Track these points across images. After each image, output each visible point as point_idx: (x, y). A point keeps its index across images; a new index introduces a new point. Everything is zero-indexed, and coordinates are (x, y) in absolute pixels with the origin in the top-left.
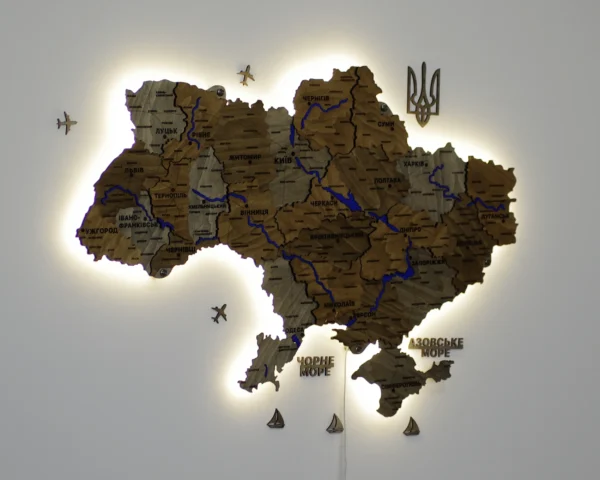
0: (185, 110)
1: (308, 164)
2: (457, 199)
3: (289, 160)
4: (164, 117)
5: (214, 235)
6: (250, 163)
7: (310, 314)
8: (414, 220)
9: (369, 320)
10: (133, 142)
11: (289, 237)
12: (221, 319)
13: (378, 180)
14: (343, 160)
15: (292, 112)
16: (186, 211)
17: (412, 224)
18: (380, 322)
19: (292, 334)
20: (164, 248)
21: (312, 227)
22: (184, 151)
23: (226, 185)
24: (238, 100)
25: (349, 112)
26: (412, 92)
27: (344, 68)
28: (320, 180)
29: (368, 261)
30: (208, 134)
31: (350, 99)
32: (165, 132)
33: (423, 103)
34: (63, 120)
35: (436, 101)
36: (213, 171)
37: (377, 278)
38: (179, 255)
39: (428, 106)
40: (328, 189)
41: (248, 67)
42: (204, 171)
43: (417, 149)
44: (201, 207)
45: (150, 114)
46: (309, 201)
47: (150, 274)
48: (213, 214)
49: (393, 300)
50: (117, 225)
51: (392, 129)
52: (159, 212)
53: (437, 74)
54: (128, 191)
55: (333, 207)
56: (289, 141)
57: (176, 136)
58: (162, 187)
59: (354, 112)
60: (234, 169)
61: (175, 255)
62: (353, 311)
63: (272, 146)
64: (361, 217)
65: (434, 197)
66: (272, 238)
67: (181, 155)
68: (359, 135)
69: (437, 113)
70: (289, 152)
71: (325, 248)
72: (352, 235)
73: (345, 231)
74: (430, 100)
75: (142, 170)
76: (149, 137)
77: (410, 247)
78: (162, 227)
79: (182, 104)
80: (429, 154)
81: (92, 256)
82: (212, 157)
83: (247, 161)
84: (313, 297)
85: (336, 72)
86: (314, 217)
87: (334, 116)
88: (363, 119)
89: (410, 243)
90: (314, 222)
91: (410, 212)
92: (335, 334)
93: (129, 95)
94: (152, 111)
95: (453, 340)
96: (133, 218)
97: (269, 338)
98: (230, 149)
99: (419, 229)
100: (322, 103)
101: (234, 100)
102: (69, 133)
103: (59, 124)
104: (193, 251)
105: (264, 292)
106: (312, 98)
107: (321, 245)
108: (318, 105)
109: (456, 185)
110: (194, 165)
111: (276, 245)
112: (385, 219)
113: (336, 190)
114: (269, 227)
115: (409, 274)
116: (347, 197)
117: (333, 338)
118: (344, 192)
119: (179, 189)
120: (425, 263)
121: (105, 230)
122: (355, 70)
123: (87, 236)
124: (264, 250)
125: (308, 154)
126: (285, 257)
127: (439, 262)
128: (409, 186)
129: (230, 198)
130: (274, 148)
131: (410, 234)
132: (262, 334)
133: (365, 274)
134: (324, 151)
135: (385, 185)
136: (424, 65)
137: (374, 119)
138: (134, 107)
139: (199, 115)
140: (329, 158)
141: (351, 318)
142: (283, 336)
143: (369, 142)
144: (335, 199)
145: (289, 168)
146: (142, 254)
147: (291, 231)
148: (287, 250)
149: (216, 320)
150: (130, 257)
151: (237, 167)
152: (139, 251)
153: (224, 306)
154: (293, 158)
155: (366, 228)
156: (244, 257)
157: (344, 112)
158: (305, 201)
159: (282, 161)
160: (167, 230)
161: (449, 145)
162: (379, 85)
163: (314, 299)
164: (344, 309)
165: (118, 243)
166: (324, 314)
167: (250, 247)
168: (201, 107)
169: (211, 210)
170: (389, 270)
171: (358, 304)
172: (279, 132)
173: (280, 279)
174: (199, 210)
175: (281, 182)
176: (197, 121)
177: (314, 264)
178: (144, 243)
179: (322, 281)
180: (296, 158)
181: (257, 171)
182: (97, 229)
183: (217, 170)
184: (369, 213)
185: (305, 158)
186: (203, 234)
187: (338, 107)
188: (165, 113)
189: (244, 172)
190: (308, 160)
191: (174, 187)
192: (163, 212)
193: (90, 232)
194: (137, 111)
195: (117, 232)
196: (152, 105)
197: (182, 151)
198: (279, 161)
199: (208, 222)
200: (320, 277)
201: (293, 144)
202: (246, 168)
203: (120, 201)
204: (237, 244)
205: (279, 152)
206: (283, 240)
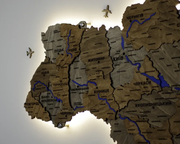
1: (133, 59)
3: (122, 58)
4: (57, 43)
6: (99, 62)
11: (122, 106)
14: (155, 53)
29: (175, 122)
31: (157, 12)
36: (81, 69)
38: (66, 116)
40: (145, 74)
41: (108, 6)
42: (77, 69)
44: (77, 89)
45: (51, 43)
48: (82, 93)
52: (55, 94)
54: (43, 84)
55: (148, 85)
56: (121, 46)
58: (56, 80)
64: (169, 91)
66: (112, 107)
67: (64, 62)
70: (121, 53)
71: (144, 112)
72: (164, 104)
73: (158, 101)
75: (48, 72)
76: (52, 55)
79: (63, 35)
81: (30, 117)
83: (97, 61)
86: (136, 92)
87: (147, 25)
88: (165, 24)
93: (43, 35)
94: (52, 41)
96: (47, 97)
98: (88, 56)
100: (139, 19)
103: (28, 54)
105: (112, 139)
106: (132, 17)
108: (137, 21)
110: (72, 67)
111: (114, 111)
114: (110, 100)
118: (155, 75)
119: (64, 81)
121: (34, 104)
123: (27, 106)
124: (108, 114)
125: (133, 53)
130: (113, 51)
133: (173, 131)
137: (174, 23)
138: (45, 41)
139: (71, 39)
143: (171, 39)
144: (149, 80)
145: (122, 63)
147: (122, 102)
150: (44, 117)
151: (91, 66)
154: (124, 56)
155: (173, 98)
157: (154, 22)
159: (118, 59)
167: (100, 112)
168: (72, 35)
169: (81, 91)
172: (115, 42)
173: (120, 131)
174: (75, 91)
175: (118, 72)
176: (70, 43)
177: (137, 123)
178: (52, 110)
179: (143, 134)
180: (126, 56)
181: (103, 67)
182: (31, 103)
183: (83, 69)
184: (175, 88)
185: (131, 55)
186: (78, 105)
187: (150, 19)
188: (58, 41)
189: (96, 68)
190: (133, 56)
191: (62, 80)
192: (57, 93)
193: (28, 104)
194: (46, 43)
195: (39, 104)
196: (52, 38)
197: (64, 60)
198: (116, 59)
199: (80, 98)
200: (142, 131)
201: (123, 47)
202: (97, 66)
203: (40, 89)
204: (93, 110)
205: (116, 54)
206: (118, 107)
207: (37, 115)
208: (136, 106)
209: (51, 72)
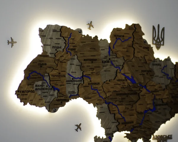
0: (65, 38)
1: (116, 64)
2: (172, 79)
3: (108, 62)
4: (56, 41)
5: (77, 93)
6: (92, 62)
7: (116, 127)
8: (156, 87)
9: (139, 129)
10: (42, 52)
11: (108, 95)
12: (79, 130)
13: (142, 71)
14: (129, 62)
15: (109, 41)
16: (65, 83)
17: (155, 89)
18: (143, 130)
19: (108, 136)
20: (55, 99)
21: (117, 90)
22: (65, 57)
23: (82, 72)
24: (88, 35)
25: (132, 42)
26: (154, 36)
27: (130, 24)
28: (120, 70)
29: (139, 105)
30: (75, 49)
31: (132, 37)
32: (56, 48)
33: (158, 41)
34: (10, 41)
35: (163, 40)
36: (77, 65)
37: (142, 112)
38: (61, 102)
39: (160, 42)
40: (124, 74)
41: (91, 22)
42: (73, 65)
43: (157, 58)
44: (71, 81)
45: (50, 40)
46: (116, 79)
47: (49, 111)
48: (76, 84)
49: (148, 121)
50: (34, 89)
51: (148, 50)
52: (53, 83)
53: (163, 29)
54: (39, 74)
55: (125, 82)
56: (108, 54)
57: (61, 50)
58: (55, 72)
59: (134, 42)
60: (85, 65)
61: (60, 102)
62: (133, 125)
63: (101, 56)
64: (136, 86)
65: (163, 78)
66: (101, 95)
67: (63, 58)
68: (136, 52)
69: (163, 45)
70: (108, 58)
71: (121, 99)
72: (133, 94)
73: (129, 92)
74: (161, 39)
75: (46, 64)
76: (49, 50)
77: (155, 98)
78: (54, 90)
79: (64, 36)
80: (161, 61)
81: (23, 103)
82: (76, 59)
83: (91, 62)
84: (117, 120)
85: (127, 25)
86: (118, 86)
87: (126, 44)
88: (137, 45)
89: (155, 97)
90: (118, 88)
91: (155, 84)
92: (126, 135)
93: (41, 30)
94: (51, 38)
95: (169, 136)
96: (42, 86)
97: (99, 138)
98: (84, 56)
99: (158, 91)
100: (121, 38)
101: (86, 35)
102: (13, 47)
103: (9, 42)
104: (68, 101)
105: (97, 118)
106: (117, 36)
107: (121, 98)
109: (171, 74)
110: (69, 63)
111: (102, 98)
112: (145, 87)
113: (127, 75)
114: (100, 90)
115: (154, 110)
116: (131, 78)
117: (125, 137)
118: (130, 76)
119: (62, 73)
120: (160, 105)
121: (29, 91)
122: (134, 25)
123: (20, 94)
124: (98, 100)
125: (116, 59)
126: (106, 103)
127: (165, 105)
128: (154, 74)
129: (84, 78)
130: (102, 56)
131: (155, 93)
132: (96, 136)
133: (138, 110)
134: (122, 58)
135: (145, 73)
136: (159, 26)
137: (141, 46)
138: (43, 36)
139: (71, 41)
140: (124, 61)
141: (132, 128)
142: (105, 137)
143: (139, 55)
144: (126, 79)
145: (108, 65)
146: (45, 102)
147: (109, 92)
148: (107, 100)
149: (77, 130)
150: (40, 103)
151: (86, 64)
152: (44, 101)
153: (80, 124)
154: (110, 61)
155: (138, 91)
156: (89, 103)
157: (130, 42)
158: (115, 79)
159: (105, 62)
160: (56, 91)
161: (169, 57)
162: (143, 32)
163: (117, 121)
164: (129, 125)
165: (35, 96)
166: (122, 127)
167: (92, 99)
168: (72, 37)
169: (76, 83)
170: (146, 108)
171: (135, 123)
172: (104, 50)
173: (104, 112)
174: (70, 82)
175: (105, 71)
176: (70, 43)
177: (118, 106)
178: (46, 97)
179: (121, 113)
180: (111, 61)
181: (95, 66)
182: (25, 91)
183: (78, 65)
184: (139, 85)
185: (114, 61)
186: (72, 93)
187: (128, 40)
188: (56, 40)
189: (90, 66)
190: (116, 62)
191: (60, 72)
192: (55, 83)
193: (22, 92)
194: (44, 38)
195: (34, 92)
196: (51, 36)
197: (63, 56)
198: (104, 62)
199: (74, 88)
200: (120, 111)
201: (110, 55)
202: (90, 65)
203: (36, 78)
204: (87, 97)
205: (104, 58)
206: (105, 96)
207: (32, 102)
208: (117, 95)
209: (48, 64)
